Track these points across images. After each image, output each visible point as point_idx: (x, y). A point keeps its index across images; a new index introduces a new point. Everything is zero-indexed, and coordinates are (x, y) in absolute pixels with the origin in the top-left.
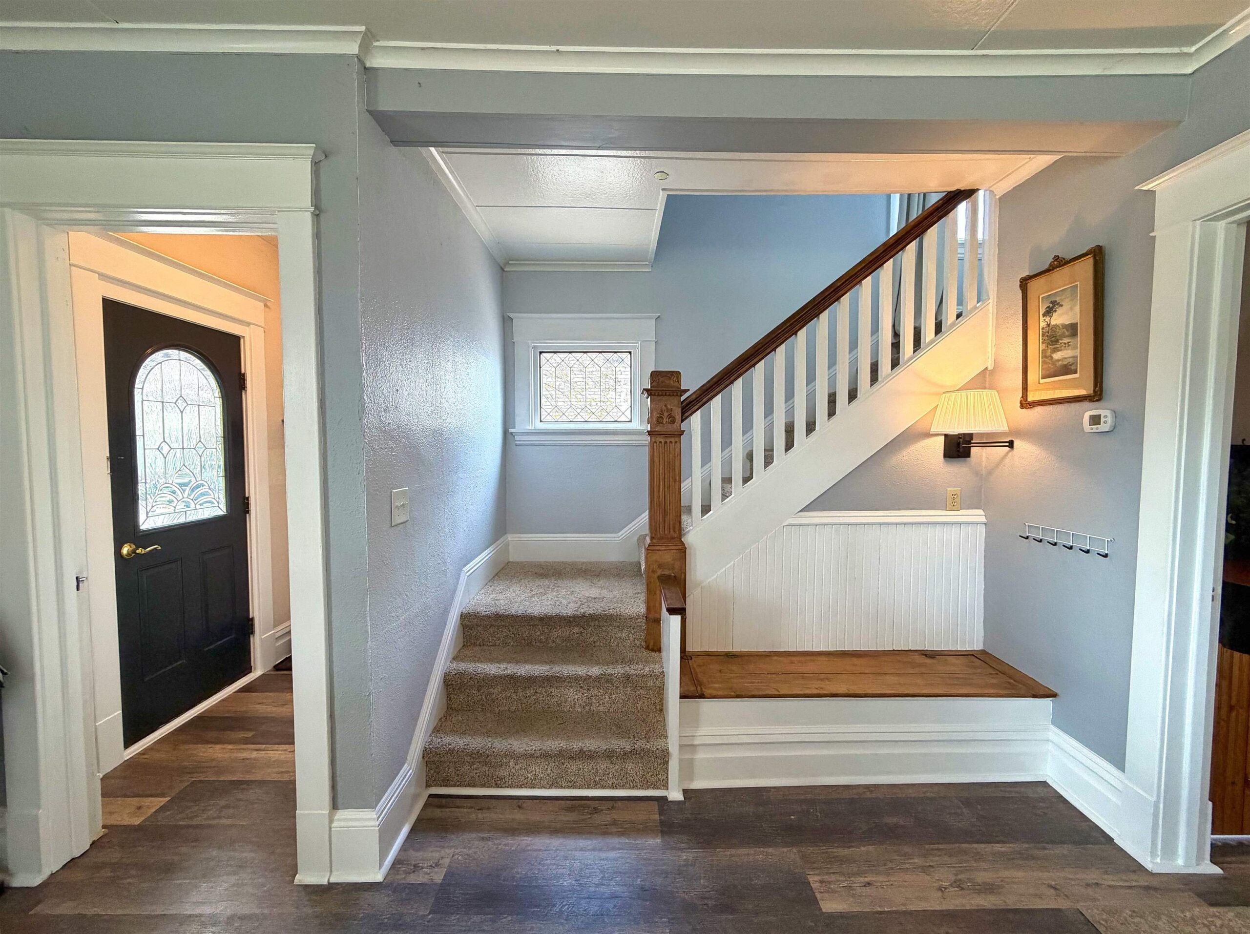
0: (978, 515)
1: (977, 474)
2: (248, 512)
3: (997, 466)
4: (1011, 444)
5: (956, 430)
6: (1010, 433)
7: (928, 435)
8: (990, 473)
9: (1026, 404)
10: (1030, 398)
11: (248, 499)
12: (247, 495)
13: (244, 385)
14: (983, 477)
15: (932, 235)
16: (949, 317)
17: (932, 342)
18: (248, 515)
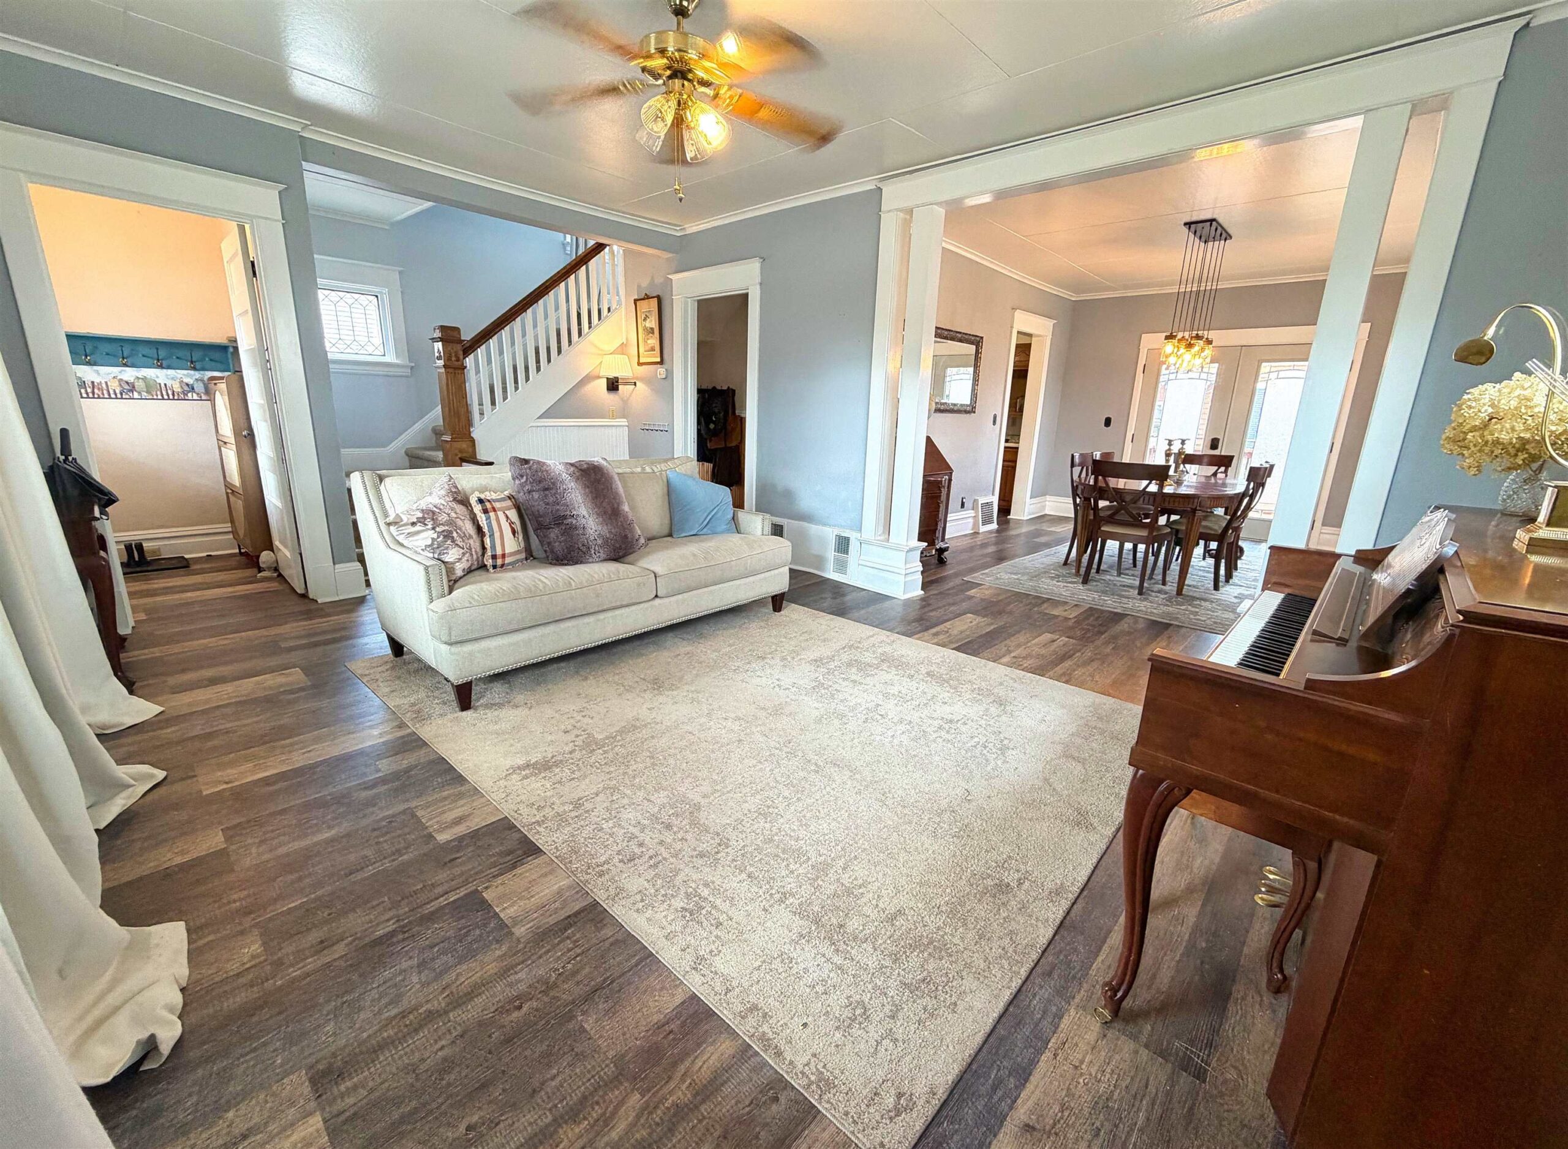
0: (623, 422)
1: (622, 399)
3: (630, 396)
4: (635, 384)
5: (612, 375)
6: (633, 378)
7: (599, 377)
8: (628, 399)
9: (639, 364)
10: (641, 361)
14: (625, 401)
15: (592, 263)
16: (605, 312)
17: (597, 325)
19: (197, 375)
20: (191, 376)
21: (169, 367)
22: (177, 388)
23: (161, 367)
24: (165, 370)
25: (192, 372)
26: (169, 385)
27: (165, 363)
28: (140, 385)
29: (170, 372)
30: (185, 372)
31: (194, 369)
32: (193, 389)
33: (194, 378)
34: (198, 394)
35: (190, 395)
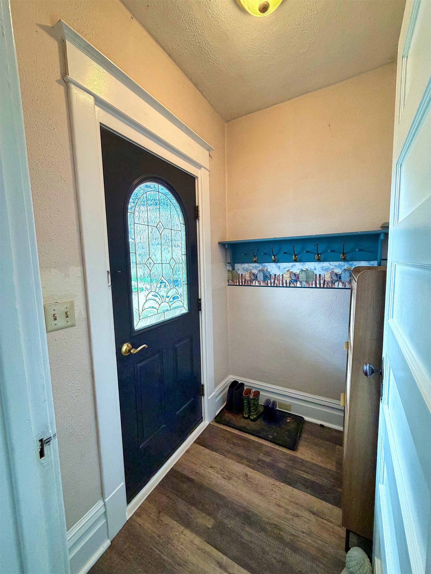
2: (200, 310)
11: (200, 300)
12: (199, 298)
13: (198, 215)
18: (200, 312)
19: (346, 265)
20: (340, 266)
21: (325, 260)
22: (328, 278)
23: (319, 260)
24: (322, 263)
25: (342, 263)
26: (322, 275)
27: (322, 257)
28: (302, 276)
29: (326, 264)
30: (337, 263)
31: (344, 260)
32: (340, 278)
33: (343, 268)
34: (343, 283)
35: (336, 284)
